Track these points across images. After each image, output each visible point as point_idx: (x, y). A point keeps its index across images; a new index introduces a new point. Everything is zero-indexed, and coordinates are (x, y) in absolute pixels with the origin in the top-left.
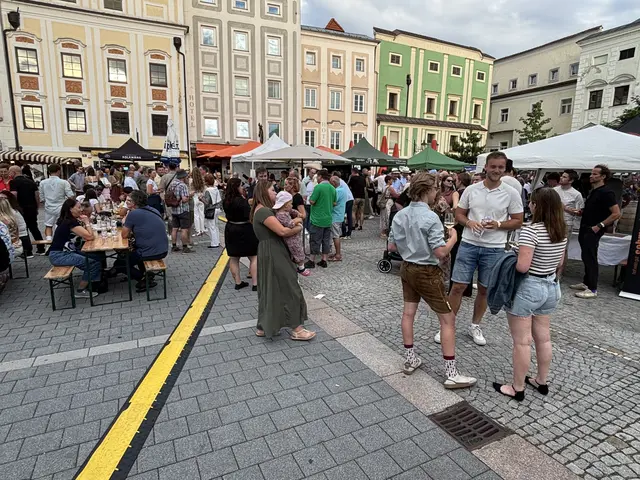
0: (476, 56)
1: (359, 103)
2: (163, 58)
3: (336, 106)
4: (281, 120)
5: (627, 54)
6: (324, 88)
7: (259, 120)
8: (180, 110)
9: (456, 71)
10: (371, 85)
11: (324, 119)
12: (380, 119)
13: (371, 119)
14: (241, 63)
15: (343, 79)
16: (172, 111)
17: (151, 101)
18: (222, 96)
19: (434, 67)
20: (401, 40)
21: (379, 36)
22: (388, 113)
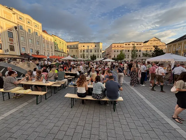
0: (65, 42)
1: (51, 48)
2: (12, 31)
3: (48, 48)
4: (40, 49)
5: (84, 46)
6: (46, 43)
7: (35, 49)
8: (18, 45)
9: (63, 44)
10: (53, 45)
11: (46, 50)
12: (55, 51)
13: (54, 51)
14: (30, 36)
15: (49, 43)
16: (15, 45)
17: (9, 42)
18: (26, 43)
19: (60, 43)
20: (56, 37)
21: (53, 36)
22: (55, 50)
